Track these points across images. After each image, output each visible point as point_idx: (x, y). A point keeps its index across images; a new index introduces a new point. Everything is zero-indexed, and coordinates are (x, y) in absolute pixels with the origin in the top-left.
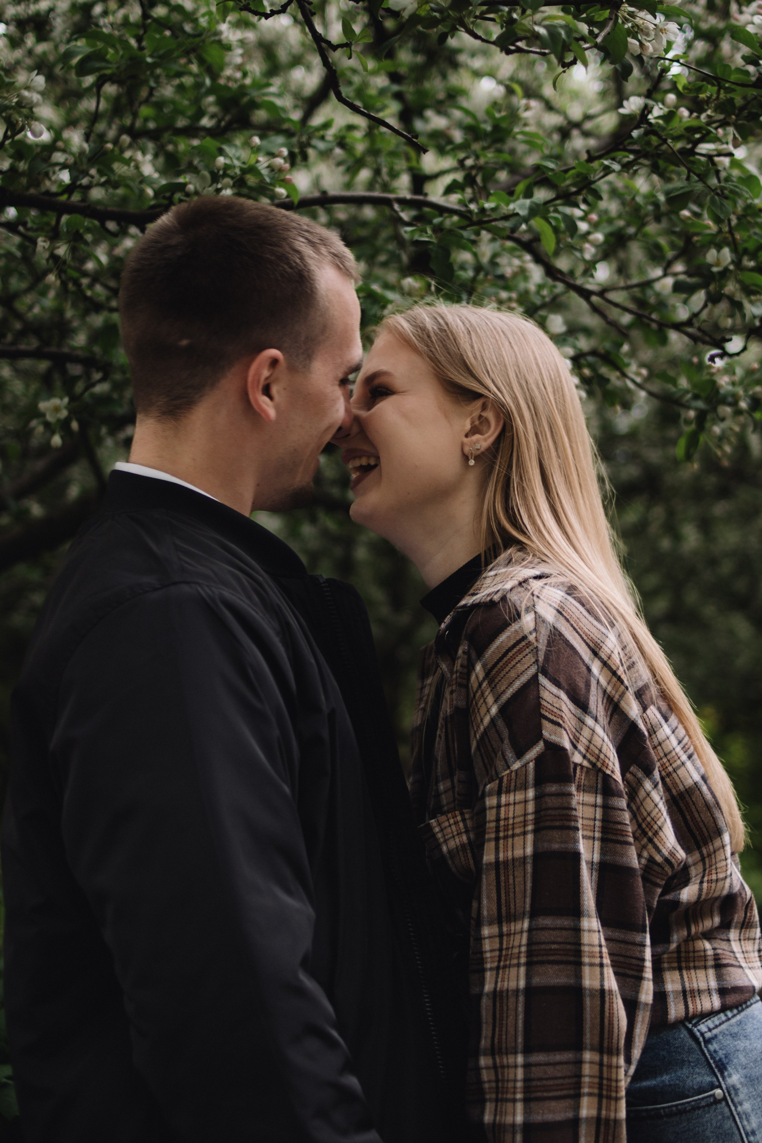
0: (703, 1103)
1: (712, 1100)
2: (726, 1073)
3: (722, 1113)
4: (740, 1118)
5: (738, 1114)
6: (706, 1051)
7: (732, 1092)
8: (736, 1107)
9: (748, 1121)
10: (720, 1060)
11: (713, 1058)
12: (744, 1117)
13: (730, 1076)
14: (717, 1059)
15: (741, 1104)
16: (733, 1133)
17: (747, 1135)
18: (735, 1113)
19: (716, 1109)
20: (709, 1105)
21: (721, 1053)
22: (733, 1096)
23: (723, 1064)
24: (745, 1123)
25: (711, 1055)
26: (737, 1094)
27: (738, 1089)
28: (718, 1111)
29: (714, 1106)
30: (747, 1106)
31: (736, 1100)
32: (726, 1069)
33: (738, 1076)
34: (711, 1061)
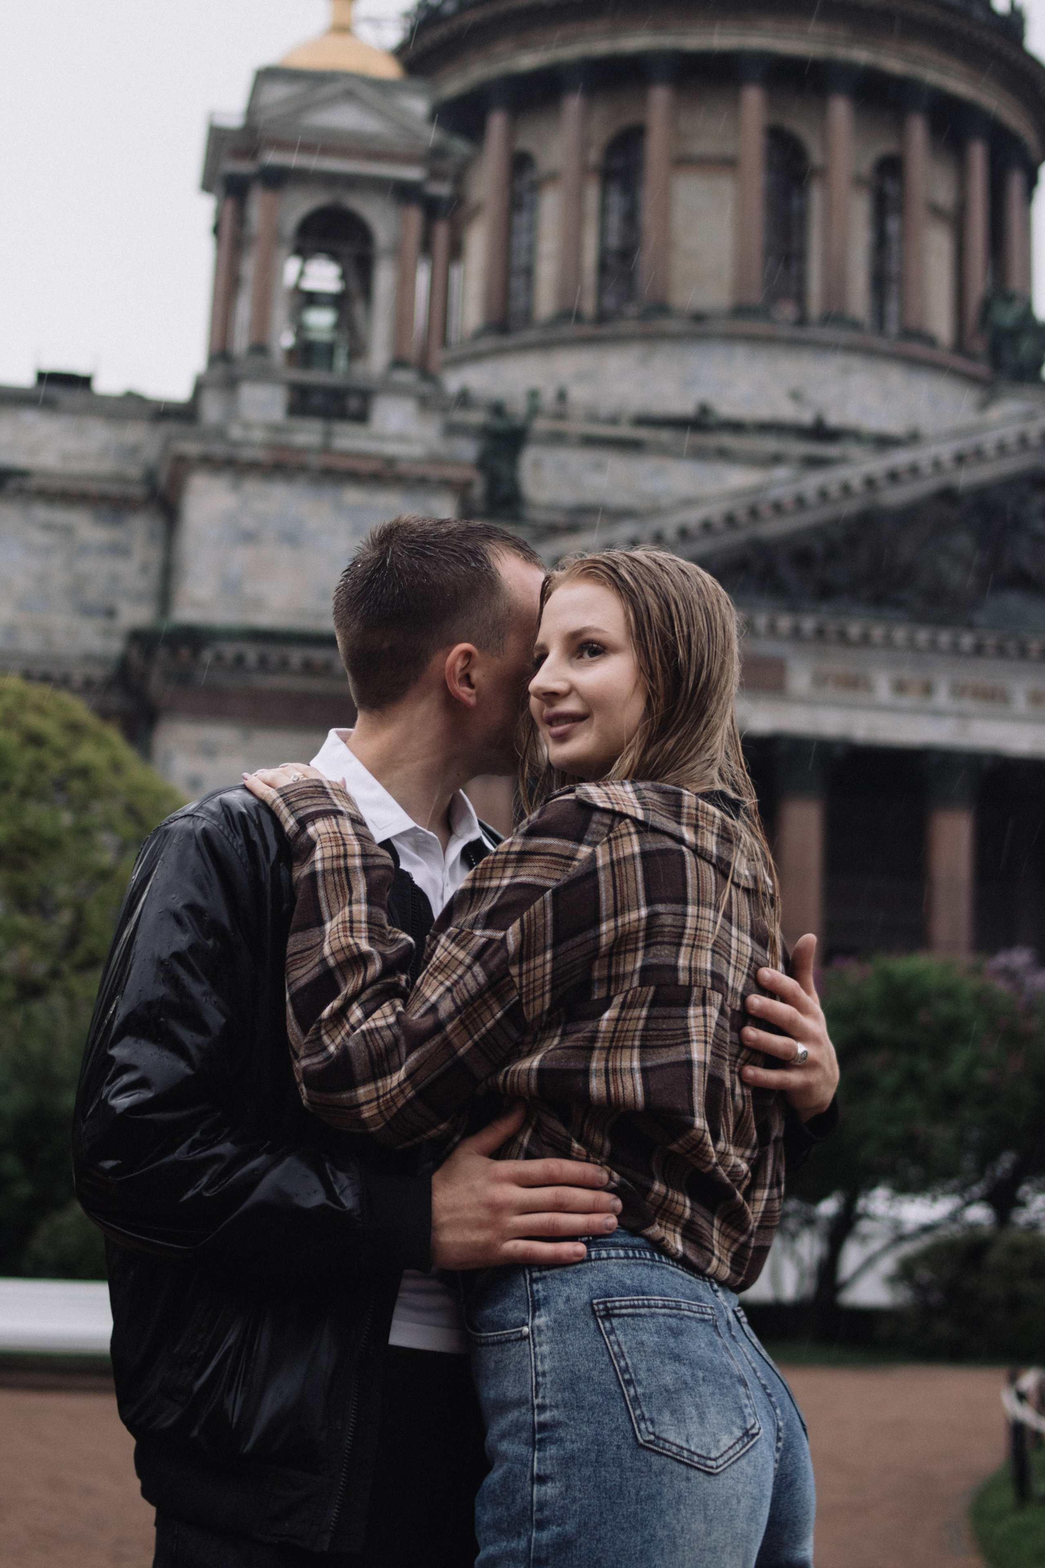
0: (513, 1337)
1: (519, 1335)
2: (537, 1313)
3: (524, 1350)
4: (535, 1357)
5: (535, 1354)
6: (529, 1289)
7: (536, 1332)
8: (535, 1346)
9: (542, 1362)
10: (539, 1299)
11: (533, 1296)
12: (539, 1357)
13: (540, 1316)
14: (536, 1298)
15: (541, 1345)
16: (527, 1371)
17: (537, 1375)
18: (532, 1351)
19: (521, 1345)
20: (516, 1340)
21: (541, 1294)
22: (535, 1335)
23: (539, 1305)
24: (539, 1363)
25: (532, 1293)
26: (539, 1335)
27: (542, 1331)
28: (522, 1347)
29: (520, 1342)
30: (545, 1349)
31: (537, 1340)
32: (539, 1309)
33: (548, 1318)
34: (530, 1299)
